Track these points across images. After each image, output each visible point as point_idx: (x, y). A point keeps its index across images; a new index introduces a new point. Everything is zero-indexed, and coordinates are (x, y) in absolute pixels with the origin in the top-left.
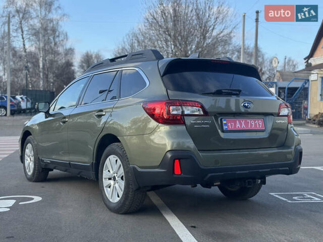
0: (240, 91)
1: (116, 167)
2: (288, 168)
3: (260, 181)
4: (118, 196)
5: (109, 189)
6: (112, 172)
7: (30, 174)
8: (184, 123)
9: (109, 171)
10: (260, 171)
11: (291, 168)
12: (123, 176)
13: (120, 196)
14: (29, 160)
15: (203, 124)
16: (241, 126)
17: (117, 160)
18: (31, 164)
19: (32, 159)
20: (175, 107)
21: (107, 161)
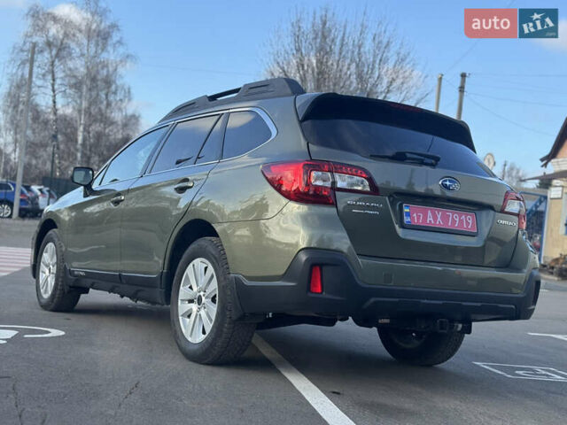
0: (437, 159)
1: (203, 280)
2: (513, 307)
3: (460, 326)
4: (204, 332)
5: (188, 320)
6: (195, 289)
7: (46, 296)
8: (334, 204)
9: (191, 287)
10: (464, 303)
11: (520, 308)
12: (215, 296)
13: (208, 332)
14: (47, 271)
15: (369, 208)
16: (435, 221)
17: (206, 268)
18: (49, 279)
19: (54, 270)
20: (320, 173)
21: (190, 269)
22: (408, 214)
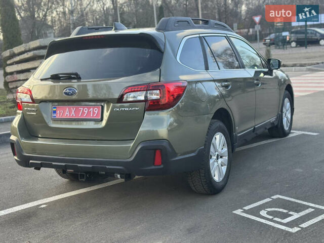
8: (23, 110)
15: (32, 111)
22: (55, 112)
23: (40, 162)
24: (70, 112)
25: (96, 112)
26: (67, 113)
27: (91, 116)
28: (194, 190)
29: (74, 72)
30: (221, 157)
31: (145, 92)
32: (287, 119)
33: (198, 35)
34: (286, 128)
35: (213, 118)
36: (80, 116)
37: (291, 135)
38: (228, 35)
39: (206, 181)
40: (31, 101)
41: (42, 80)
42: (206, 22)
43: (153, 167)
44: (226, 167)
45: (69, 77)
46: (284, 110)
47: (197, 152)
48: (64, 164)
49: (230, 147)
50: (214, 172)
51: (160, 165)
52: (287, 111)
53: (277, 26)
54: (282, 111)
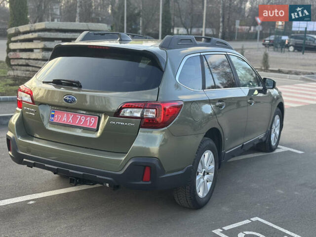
15: (30, 111)
16: (67, 120)
22: (53, 116)
23: (33, 162)
24: (68, 118)
25: (93, 122)
26: (65, 119)
27: (88, 125)
28: (179, 203)
29: (76, 80)
30: (208, 174)
31: (141, 110)
32: (276, 136)
33: (199, 54)
34: (273, 144)
35: (205, 136)
36: (76, 123)
37: (277, 151)
38: (228, 53)
39: (190, 197)
40: (31, 101)
41: (44, 82)
42: (208, 40)
43: (142, 183)
44: (211, 183)
45: (70, 84)
46: (274, 126)
47: (185, 170)
48: (56, 168)
49: (218, 164)
50: (199, 188)
51: (149, 181)
52: (276, 127)
53: (278, 29)
54: (271, 128)
